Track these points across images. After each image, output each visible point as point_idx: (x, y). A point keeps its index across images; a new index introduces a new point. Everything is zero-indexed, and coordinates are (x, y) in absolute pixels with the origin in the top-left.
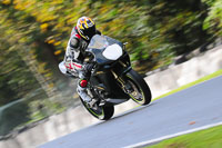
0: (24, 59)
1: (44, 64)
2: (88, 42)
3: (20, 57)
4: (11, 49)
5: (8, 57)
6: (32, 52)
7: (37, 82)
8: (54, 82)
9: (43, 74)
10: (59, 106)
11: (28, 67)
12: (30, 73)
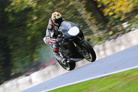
1: (90, 14)
2: (59, 27)
3: (76, 9)
4: (70, 4)
5: (68, 9)
6: (83, 6)
7: (87, 24)
8: (97, 25)
9: (90, 20)
10: (100, 39)
11: (81, 15)
12: (82, 19)
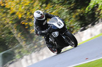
0: (12, 31)
